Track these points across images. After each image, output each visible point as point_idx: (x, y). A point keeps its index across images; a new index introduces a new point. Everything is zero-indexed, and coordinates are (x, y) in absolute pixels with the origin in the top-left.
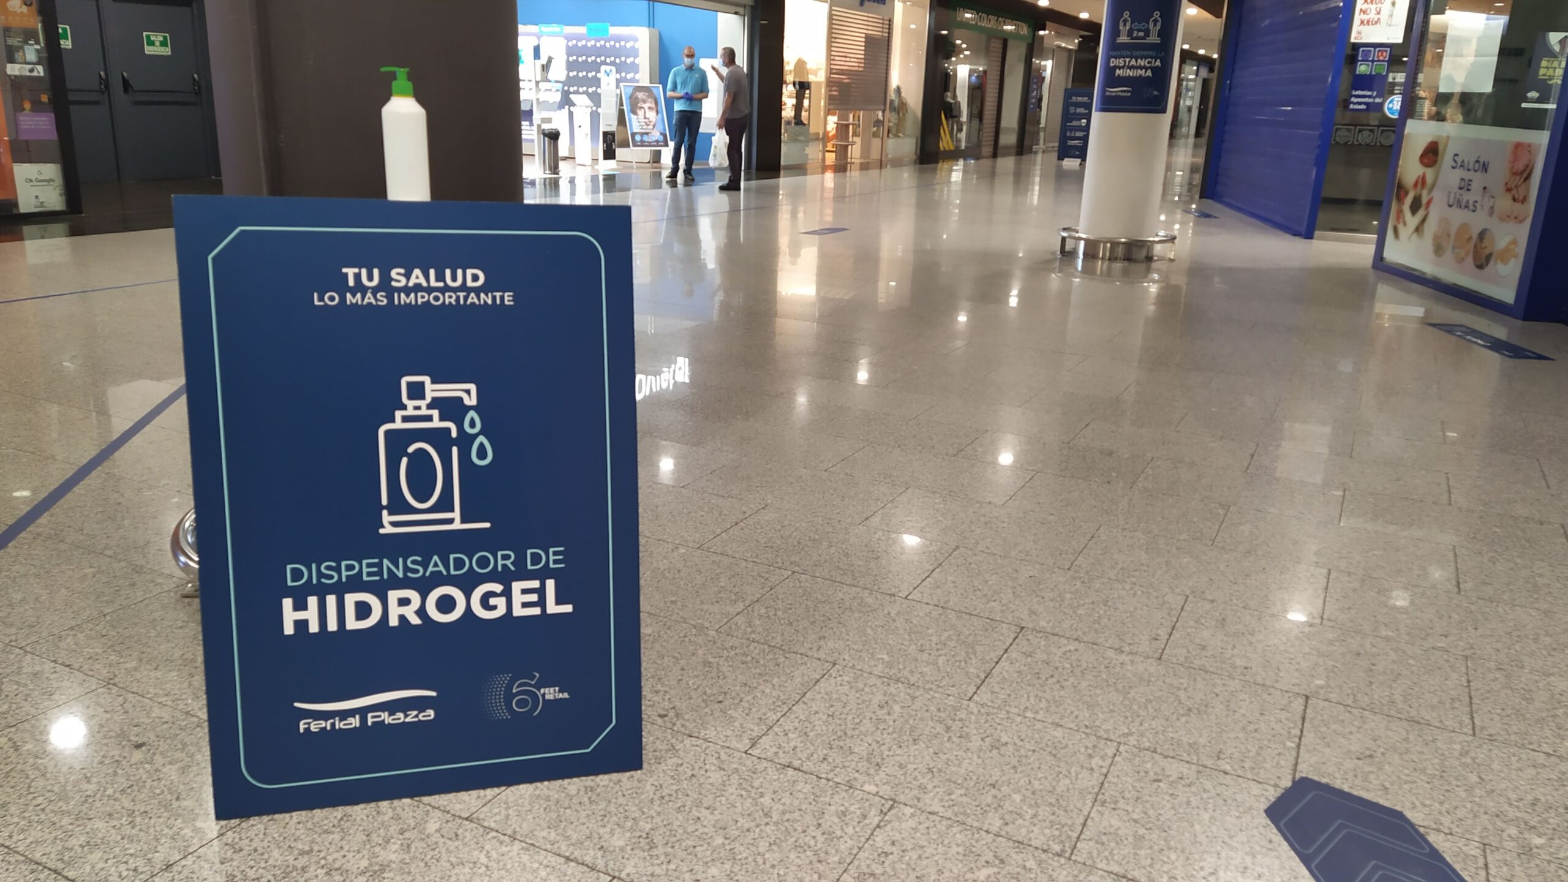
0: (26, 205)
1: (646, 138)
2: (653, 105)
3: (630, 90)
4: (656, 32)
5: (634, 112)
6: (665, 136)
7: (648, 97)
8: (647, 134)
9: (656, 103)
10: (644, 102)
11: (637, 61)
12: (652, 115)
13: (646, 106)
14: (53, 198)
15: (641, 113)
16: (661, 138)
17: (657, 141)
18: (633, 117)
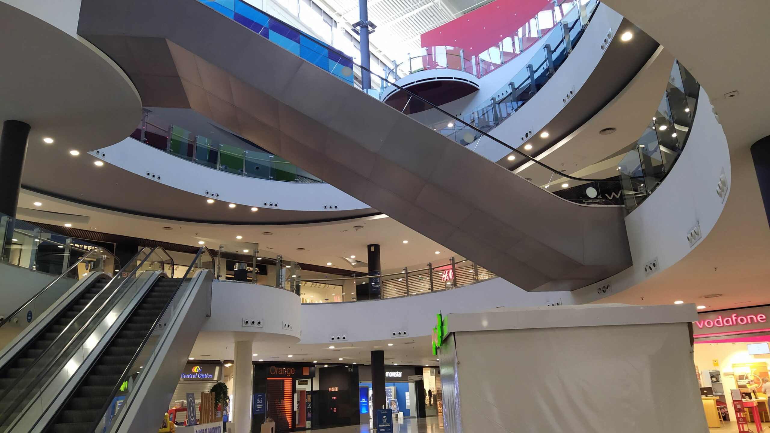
0: (307, 428)
1: (394, 412)
2: (395, 404)
3: (390, 401)
4: (395, 387)
5: (391, 406)
6: (398, 410)
7: (394, 402)
8: (394, 410)
9: (396, 403)
10: (393, 403)
11: (391, 394)
12: (395, 406)
13: (394, 404)
14: (310, 427)
15: (393, 406)
16: (397, 411)
17: (396, 412)
18: (391, 407)
